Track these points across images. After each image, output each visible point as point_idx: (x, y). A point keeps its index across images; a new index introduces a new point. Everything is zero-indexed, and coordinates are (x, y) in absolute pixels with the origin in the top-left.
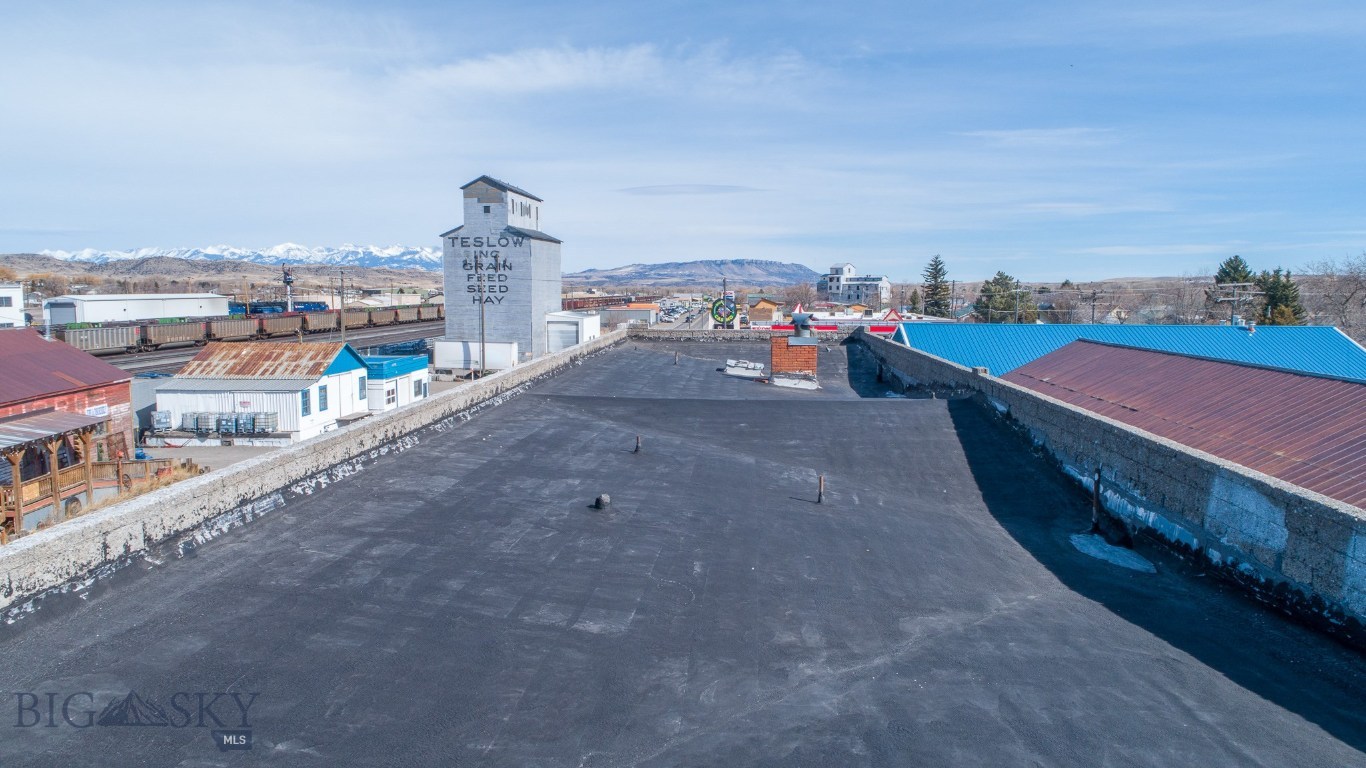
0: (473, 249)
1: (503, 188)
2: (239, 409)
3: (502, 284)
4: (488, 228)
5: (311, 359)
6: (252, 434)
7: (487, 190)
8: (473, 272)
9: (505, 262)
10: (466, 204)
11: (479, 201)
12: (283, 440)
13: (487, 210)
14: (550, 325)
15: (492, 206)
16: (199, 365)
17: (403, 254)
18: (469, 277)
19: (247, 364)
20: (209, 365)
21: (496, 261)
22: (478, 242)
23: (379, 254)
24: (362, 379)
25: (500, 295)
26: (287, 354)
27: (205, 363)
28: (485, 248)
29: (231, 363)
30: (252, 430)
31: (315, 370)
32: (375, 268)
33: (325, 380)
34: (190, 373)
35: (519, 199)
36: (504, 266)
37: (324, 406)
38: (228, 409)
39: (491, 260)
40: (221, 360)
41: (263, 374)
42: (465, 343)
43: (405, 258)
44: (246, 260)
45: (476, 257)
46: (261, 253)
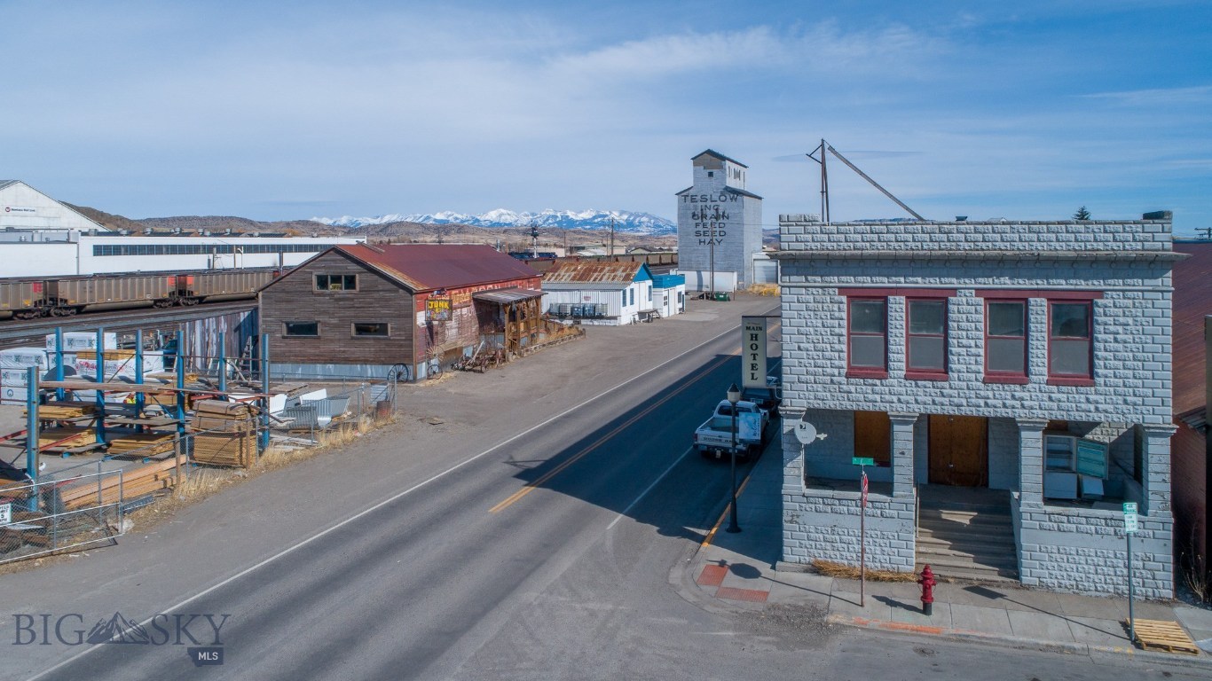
0: (699, 204)
1: (723, 158)
2: (583, 302)
3: (721, 229)
4: (711, 188)
5: (623, 271)
6: (593, 317)
7: (711, 160)
8: (699, 221)
9: (724, 213)
10: (695, 171)
11: (705, 168)
12: (612, 321)
13: (711, 174)
14: (756, 262)
15: (715, 171)
16: (553, 275)
17: (595, 217)
18: (697, 225)
19: (583, 275)
20: (559, 275)
21: (717, 212)
22: (704, 199)
23: (574, 217)
24: (650, 287)
25: (720, 238)
26: (607, 268)
27: (556, 274)
28: (709, 203)
29: (573, 274)
30: (594, 314)
31: (627, 278)
32: (572, 229)
33: (634, 285)
34: (549, 280)
35: (733, 166)
36: (723, 216)
37: (632, 303)
38: (576, 301)
39: (713, 212)
40: (567, 271)
41: (594, 280)
42: (699, 272)
43: (596, 221)
44: (466, 223)
45: (702, 210)
46: (479, 218)
